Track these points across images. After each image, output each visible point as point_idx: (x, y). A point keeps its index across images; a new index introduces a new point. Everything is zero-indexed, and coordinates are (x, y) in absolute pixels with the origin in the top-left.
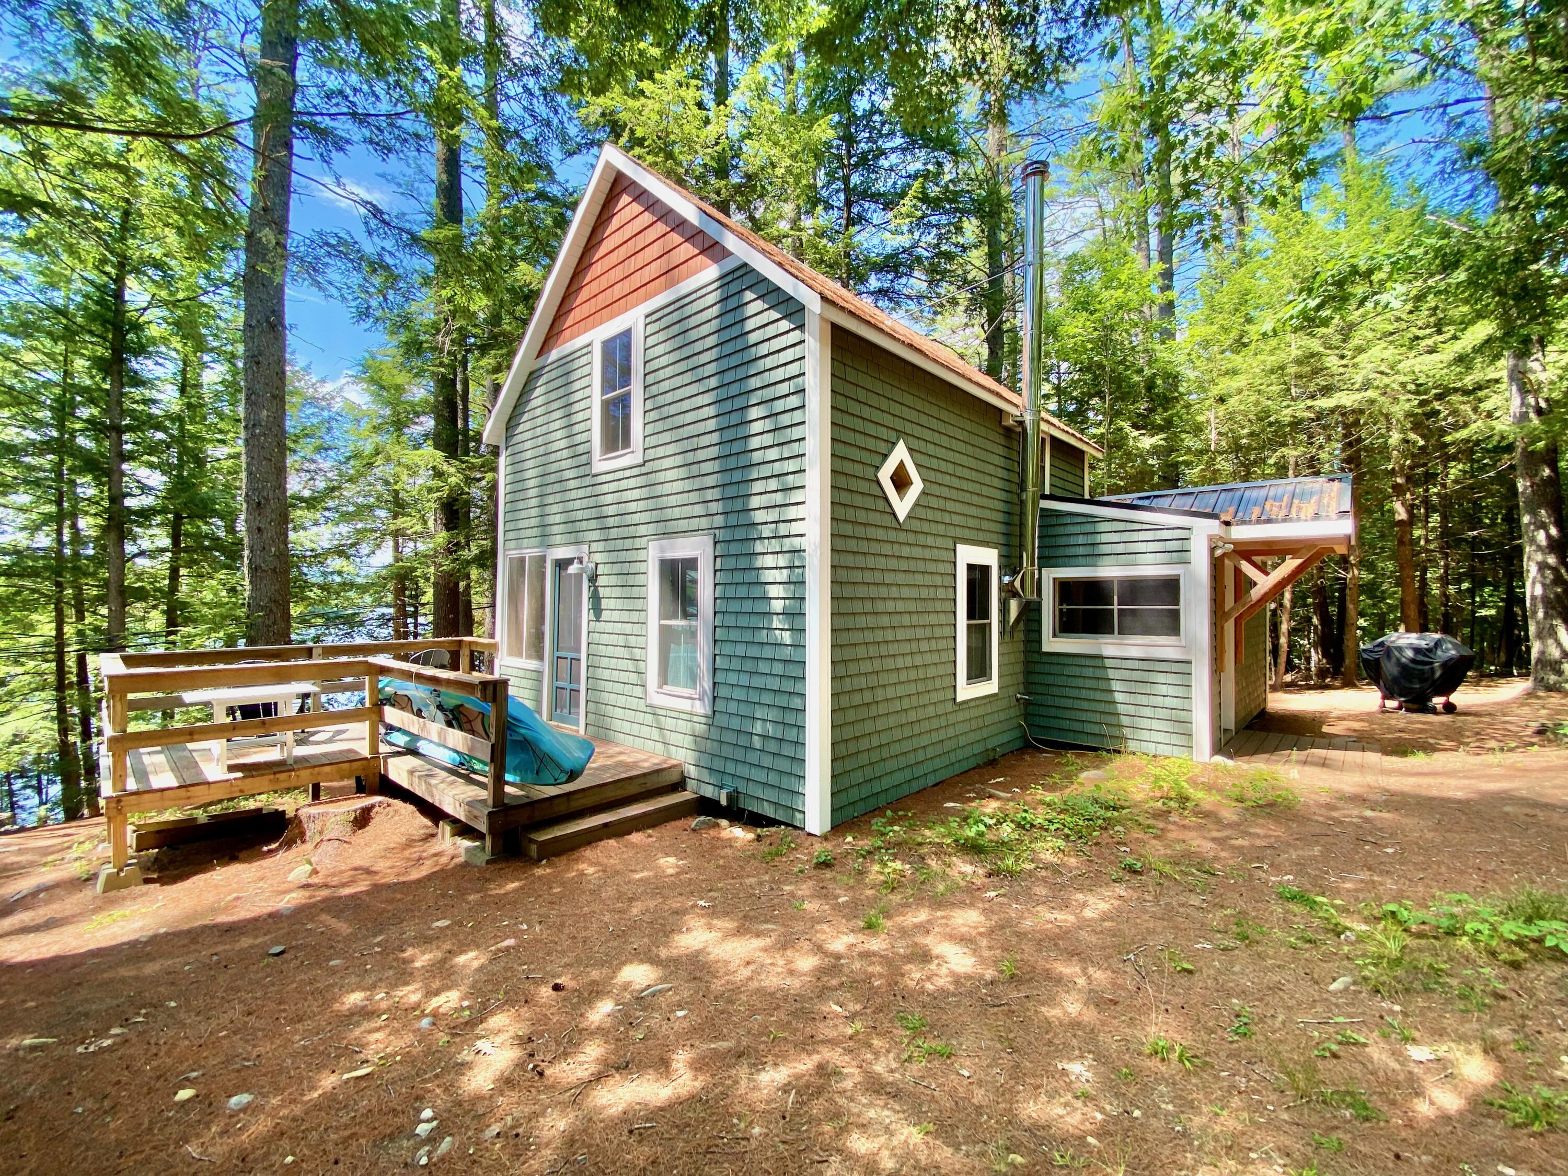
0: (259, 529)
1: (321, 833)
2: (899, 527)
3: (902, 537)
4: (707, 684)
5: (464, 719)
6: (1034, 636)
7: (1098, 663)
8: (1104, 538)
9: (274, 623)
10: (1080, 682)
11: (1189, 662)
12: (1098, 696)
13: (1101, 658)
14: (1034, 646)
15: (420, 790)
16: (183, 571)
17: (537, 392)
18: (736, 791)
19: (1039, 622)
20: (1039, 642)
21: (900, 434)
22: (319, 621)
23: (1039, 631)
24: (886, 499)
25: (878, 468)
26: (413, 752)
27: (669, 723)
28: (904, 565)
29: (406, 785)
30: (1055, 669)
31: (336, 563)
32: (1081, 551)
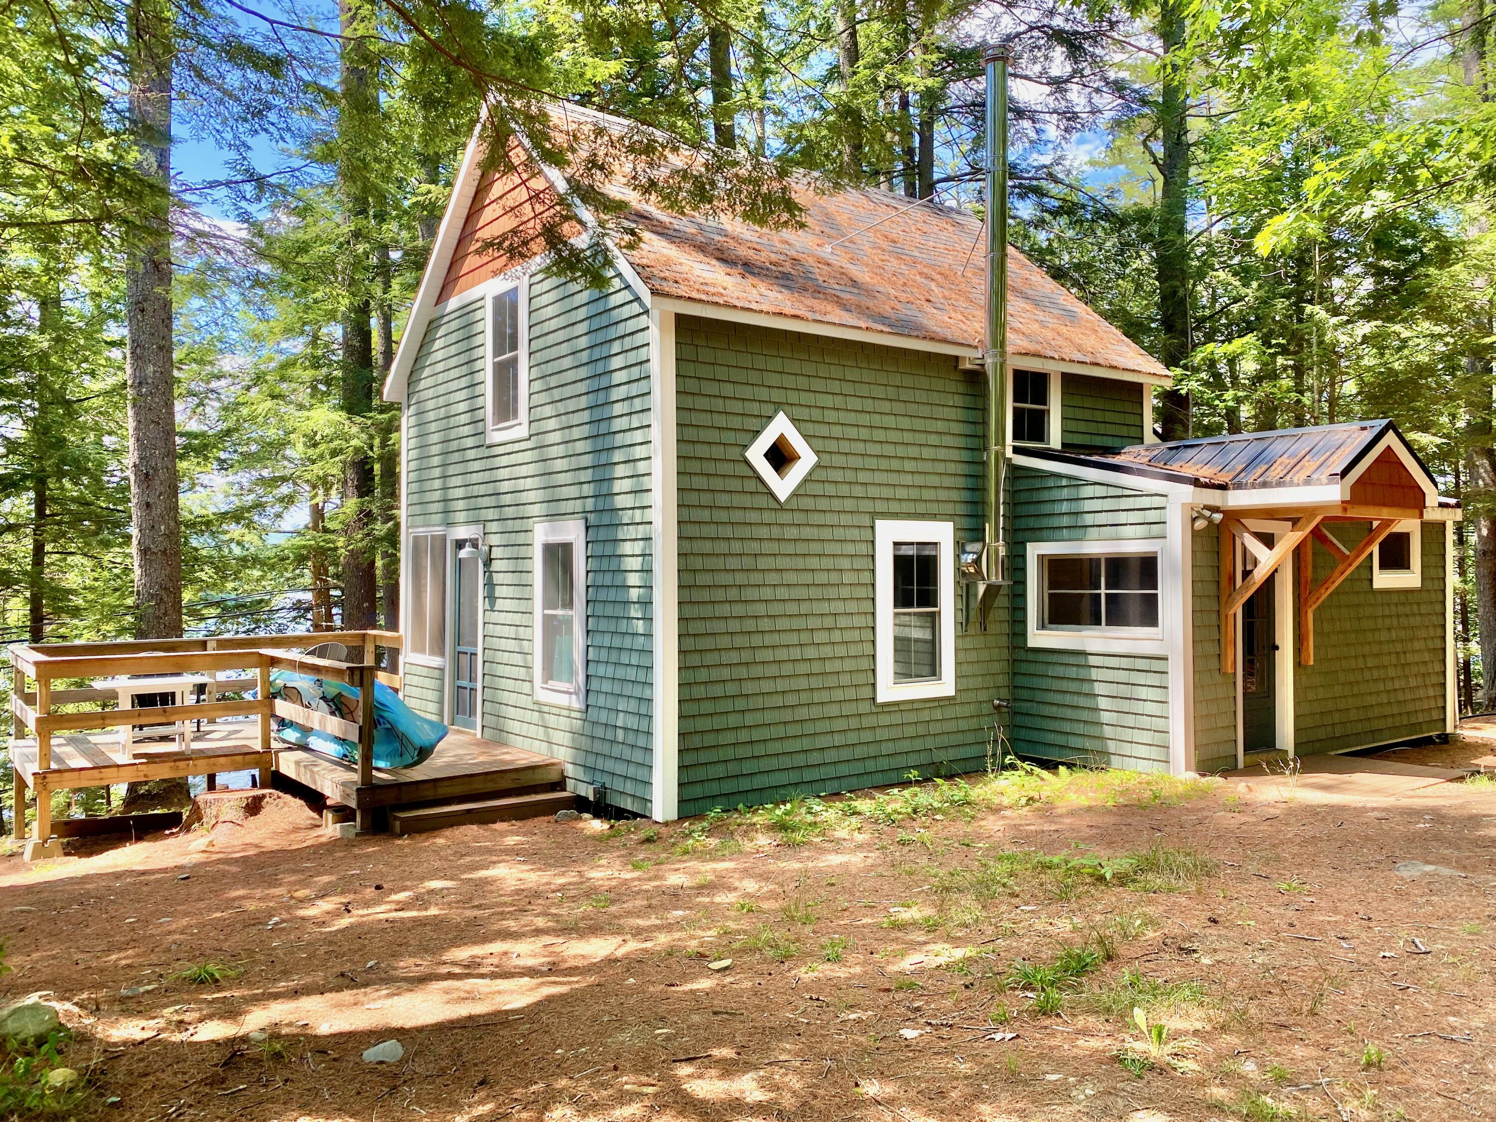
0: (148, 505)
1: (216, 817)
2: (780, 507)
3: (785, 517)
4: (581, 678)
5: (345, 710)
6: (1018, 628)
7: (1080, 660)
8: (1088, 506)
9: (165, 614)
10: (1065, 685)
11: (1165, 659)
12: (1082, 701)
13: (1084, 654)
14: (1018, 641)
15: (305, 780)
16: (48, 548)
17: (438, 344)
18: (603, 786)
19: (1024, 609)
20: (1024, 635)
21: (778, 406)
22: (214, 611)
23: (1024, 622)
24: (759, 479)
25: (746, 447)
26: (305, 748)
27: (551, 720)
28: (789, 548)
29: (293, 776)
30: (1040, 669)
31: (235, 530)
32: (1066, 521)
